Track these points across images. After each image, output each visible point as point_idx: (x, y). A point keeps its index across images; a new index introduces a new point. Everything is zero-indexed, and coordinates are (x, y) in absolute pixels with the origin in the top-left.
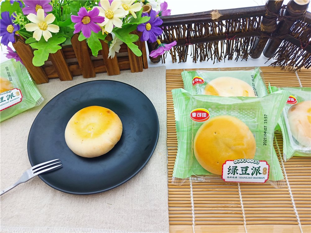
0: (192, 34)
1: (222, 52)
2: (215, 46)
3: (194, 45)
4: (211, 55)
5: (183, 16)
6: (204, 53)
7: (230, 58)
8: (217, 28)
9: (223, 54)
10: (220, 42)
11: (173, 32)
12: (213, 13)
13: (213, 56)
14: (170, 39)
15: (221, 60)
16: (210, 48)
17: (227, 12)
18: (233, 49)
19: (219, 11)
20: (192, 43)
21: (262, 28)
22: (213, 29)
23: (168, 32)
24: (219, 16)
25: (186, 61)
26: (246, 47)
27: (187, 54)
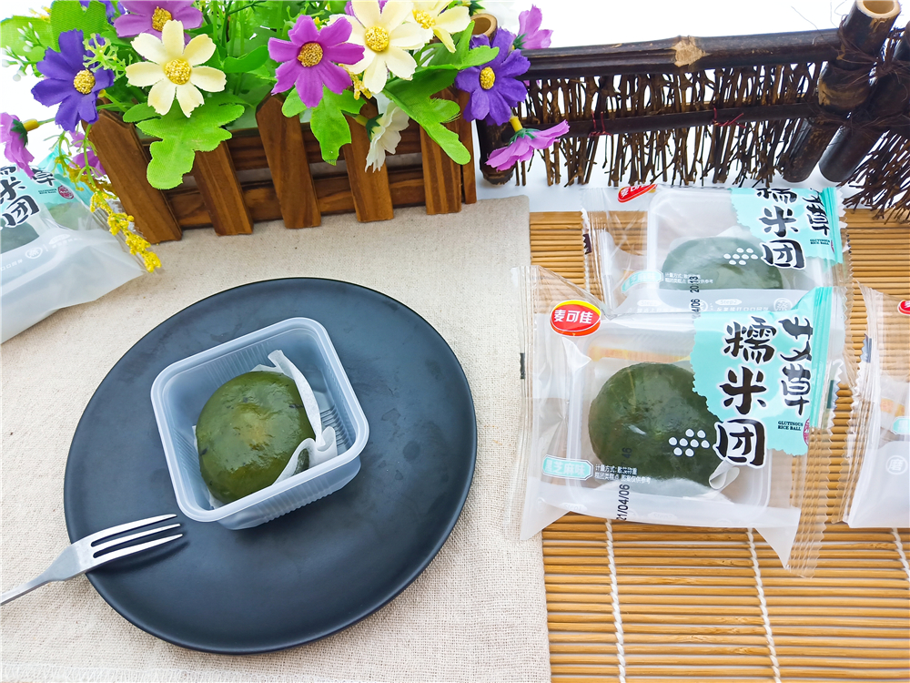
0: (612, 105)
1: (698, 158)
2: (677, 143)
3: (616, 137)
4: (665, 168)
5: (590, 51)
6: (642, 159)
7: (721, 177)
8: (689, 91)
9: (698, 165)
10: (692, 131)
11: (555, 97)
12: (678, 47)
13: (670, 171)
14: (545, 118)
15: (691, 183)
16: (662, 146)
17: (722, 46)
18: (729, 153)
19: (698, 40)
20: (610, 132)
21: (821, 96)
22: (676, 91)
23: (540, 96)
24: (696, 55)
25: (587, 181)
26: (769, 148)
27: (592, 162)
